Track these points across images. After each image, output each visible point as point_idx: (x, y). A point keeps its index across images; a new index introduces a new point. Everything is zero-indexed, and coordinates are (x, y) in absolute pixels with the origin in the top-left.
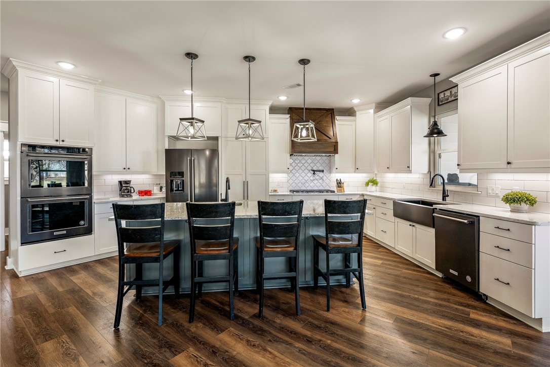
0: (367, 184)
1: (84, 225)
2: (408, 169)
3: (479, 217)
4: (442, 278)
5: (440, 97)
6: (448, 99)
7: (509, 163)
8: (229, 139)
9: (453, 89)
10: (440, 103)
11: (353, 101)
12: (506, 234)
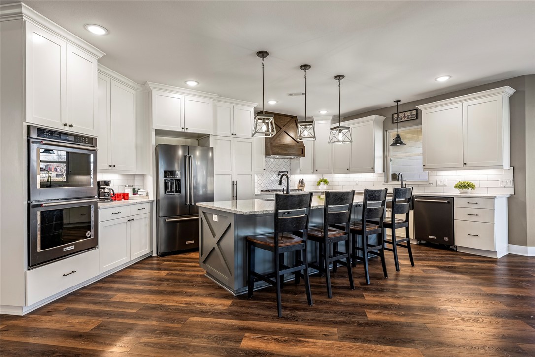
0: (319, 184)
1: (90, 237)
2: (372, 170)
3: (453, 198)
4: (417, 244)
5: (394, 117)
6: (402, 119)
7: (465, 164)
8: (218, 137)
9: (407, 113)
10: (394, 122)
11: (321, 112)
12: (475, 206)
